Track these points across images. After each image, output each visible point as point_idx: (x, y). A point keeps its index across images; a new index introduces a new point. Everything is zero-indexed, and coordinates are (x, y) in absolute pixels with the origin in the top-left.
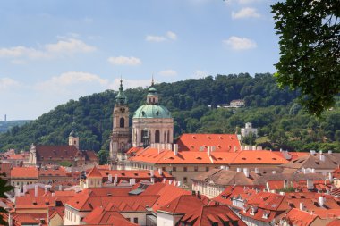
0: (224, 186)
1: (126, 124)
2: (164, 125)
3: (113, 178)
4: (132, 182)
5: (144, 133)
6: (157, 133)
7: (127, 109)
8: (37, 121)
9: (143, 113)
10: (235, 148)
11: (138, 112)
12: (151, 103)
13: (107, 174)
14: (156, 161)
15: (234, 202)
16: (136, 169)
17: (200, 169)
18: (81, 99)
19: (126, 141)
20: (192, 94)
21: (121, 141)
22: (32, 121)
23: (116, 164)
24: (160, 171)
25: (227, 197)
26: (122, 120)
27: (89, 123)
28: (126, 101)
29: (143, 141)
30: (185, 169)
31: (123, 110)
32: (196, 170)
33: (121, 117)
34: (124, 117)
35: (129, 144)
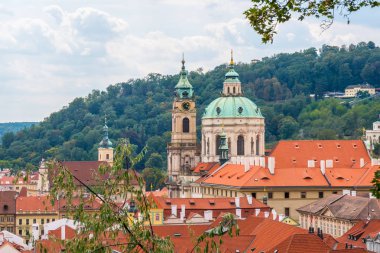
0: (351, 221)
1: (193, 127)
2: (251, 128)
3: (179, 210)
4: (209, 216)
5: (220, 140)
6: (241, 140)
7: (193, 105)
8: (41, 124)
9: (218, 110)
10: (362, 162)
11: (211, 108)
12: (230, 95)
13: (169, 204)
14: (241, 183)
15: (368, 244)
16: (210, 195)
17: (308, 195)
18: (110, 88)
19: (192, 153)
20: (283, 79)
21: (184, 154)
22: (33, 124)
23: (178, 189)
24: (250, 199)
25: (358, 237)
26: (186, 122)
27: (124, 127)
28: (191, 93)
29: (219, 152)
30: (287, 196)
31: (186, 107)
32: (303, 197)
33: (183, 117)
34: (189, 117)
35: (197, 159)
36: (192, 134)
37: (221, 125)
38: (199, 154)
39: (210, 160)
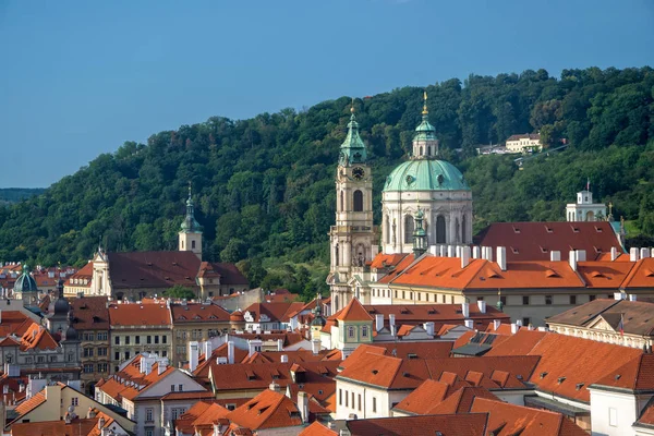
1: (367, 203)
2: (454, 205)
6: (441, 223)
7: (368, 171)
9: (410, 179)
10: (612, 253)
11: (396, 176)
12: (423, 158)
14: (462, 283)
17: (556, 300)
19: (367, 241)
21: (356, 241)
24: (481, 304)
26: (358, 196)
28: (364, 154)
30: (526, 301)
31: (358, 174)
32: (548, 302)
33: (355, 189)
34: (362, 189)
35: (375, 249)
36: (368, 212)
37: (414, 201)
38: (377, 242)
39: (397, 251)
